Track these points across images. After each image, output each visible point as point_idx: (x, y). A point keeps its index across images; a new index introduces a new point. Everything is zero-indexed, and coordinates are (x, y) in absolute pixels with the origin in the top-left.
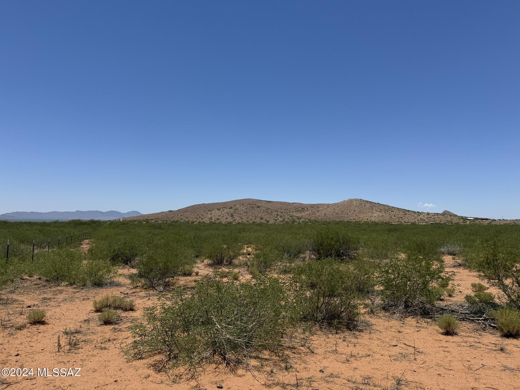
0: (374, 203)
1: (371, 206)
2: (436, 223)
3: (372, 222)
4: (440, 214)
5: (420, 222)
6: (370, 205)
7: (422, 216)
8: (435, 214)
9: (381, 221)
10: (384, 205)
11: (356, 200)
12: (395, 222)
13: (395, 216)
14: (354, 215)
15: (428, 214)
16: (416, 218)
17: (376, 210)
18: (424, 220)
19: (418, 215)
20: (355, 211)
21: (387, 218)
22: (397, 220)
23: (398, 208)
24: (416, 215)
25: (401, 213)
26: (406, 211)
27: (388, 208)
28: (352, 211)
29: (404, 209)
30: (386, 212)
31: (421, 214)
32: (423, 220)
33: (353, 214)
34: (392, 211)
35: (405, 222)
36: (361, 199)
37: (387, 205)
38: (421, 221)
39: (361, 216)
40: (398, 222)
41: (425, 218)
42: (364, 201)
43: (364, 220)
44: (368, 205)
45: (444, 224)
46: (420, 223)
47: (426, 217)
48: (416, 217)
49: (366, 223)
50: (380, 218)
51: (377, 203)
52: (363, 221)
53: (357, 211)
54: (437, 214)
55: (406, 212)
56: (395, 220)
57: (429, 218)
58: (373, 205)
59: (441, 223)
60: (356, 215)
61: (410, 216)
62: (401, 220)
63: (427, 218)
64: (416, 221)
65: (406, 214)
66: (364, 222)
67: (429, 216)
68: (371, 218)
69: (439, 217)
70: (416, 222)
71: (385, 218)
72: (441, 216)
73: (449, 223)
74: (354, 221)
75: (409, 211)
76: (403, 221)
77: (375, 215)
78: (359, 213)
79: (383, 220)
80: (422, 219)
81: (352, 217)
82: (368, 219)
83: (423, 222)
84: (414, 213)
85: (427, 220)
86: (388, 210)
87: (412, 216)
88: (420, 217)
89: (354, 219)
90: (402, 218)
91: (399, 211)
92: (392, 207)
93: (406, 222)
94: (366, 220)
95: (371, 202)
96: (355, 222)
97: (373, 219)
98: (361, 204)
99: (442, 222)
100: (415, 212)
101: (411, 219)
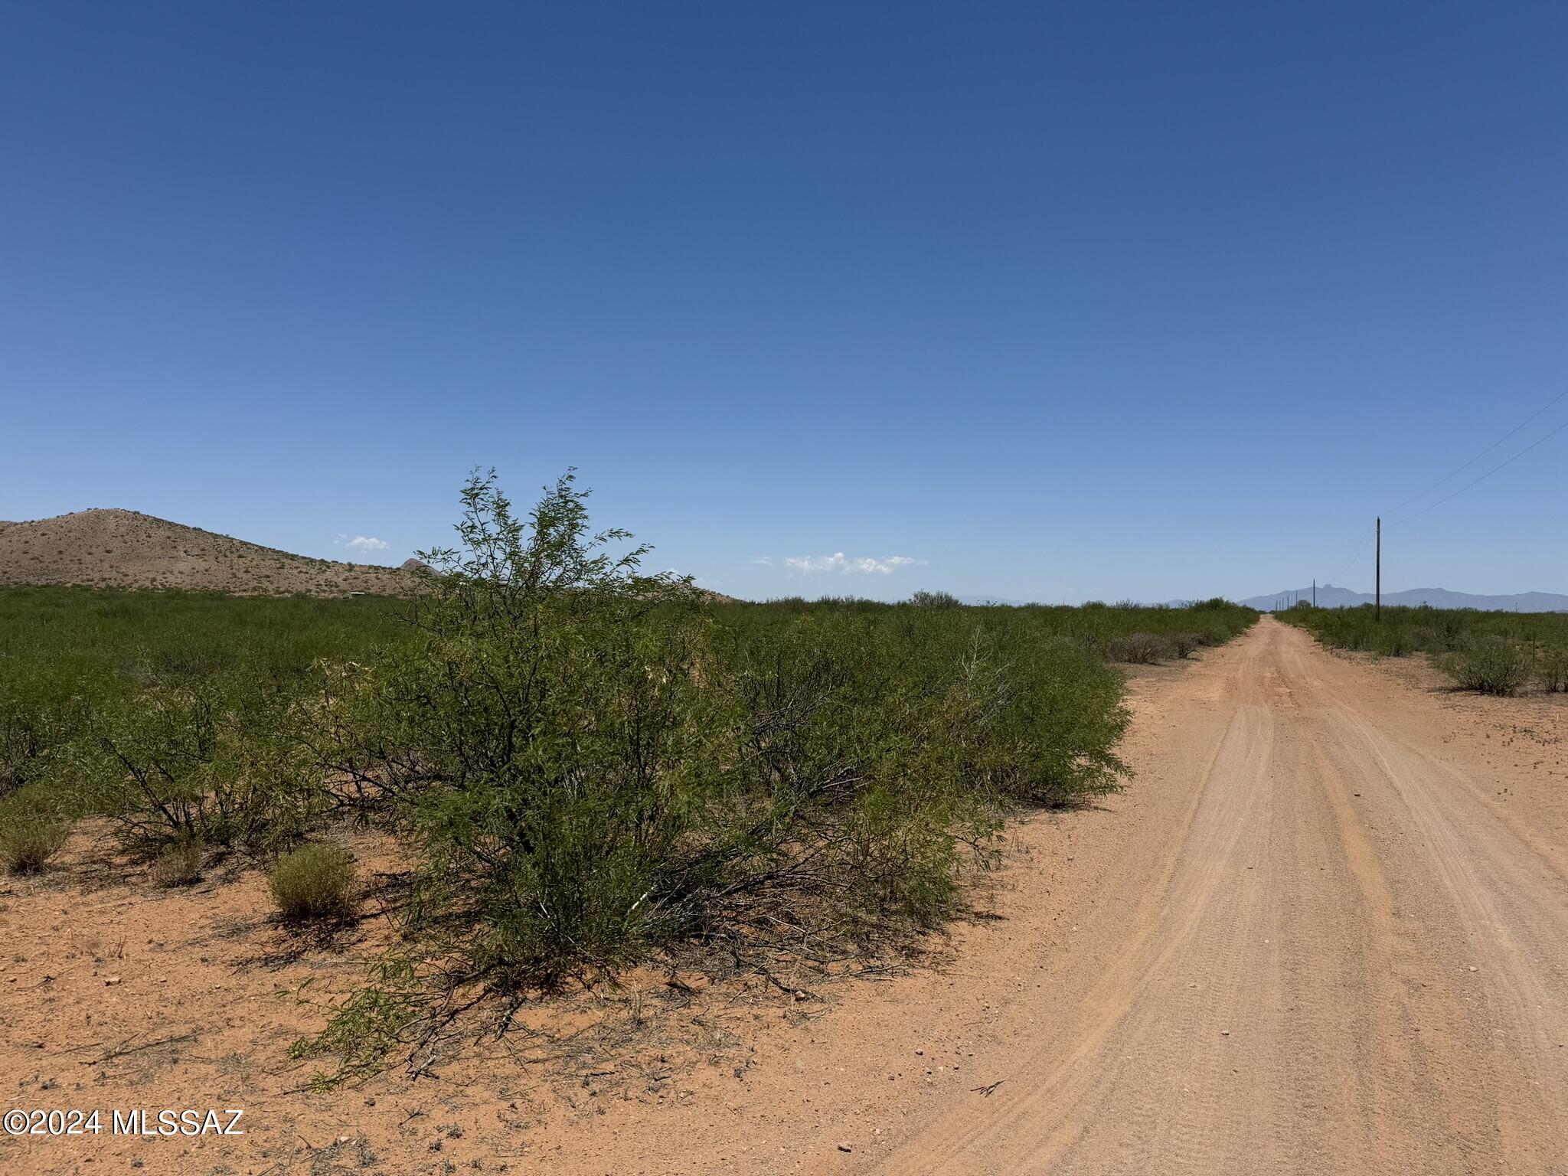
0: (183, 527)
1: (169, 538)
2: (369, 595)
3: (169, 590)
4: (384, 568)
5: (324, 591)
6: (168, 534)
7: (333, 573)
8: (370, 567)
9: (199, 588)
10: (216, 536)
11: (116, 514)
12: (244, 591)
13: (247, 572)
14: (106, 565)
15: (351, 567)
16: (311, 579)
17: (185, 552)
18: (337, 586)
19: (320, 569)
20: (108, 552)
21: (220, 577)
22: (254, 583)
23: (262, 548)
24: (313, 571)
25: (268, 563)
26: (286, 555)
27: (227, 545)
28: (99, 553)
29: (278, 552)
30: (221, 559)
31: (328, 567)
32: (332, 586)
33: (101, 561)
34: (240, 557)
35: (278, 592)
36: (135, 513)
37: (227, 537)
38: (326, 588)
39: (132, 568)
40: (254, 589)
41: (341, 579)
42: (146, 518)
43: (141, 583)
44: (160, 534)
45: (391, 596)
46: (323, 594)
47: (344, 577)
48: (313, 577)
49: (145, 594)
50: (199, 576)
51: (195, 529)
52: (136, 585)
53: (116, 553)
54: (377, 568)
55: (283, 558)
56: (247, 584)
57: (351, 581)
58: (176, 535)
59: (383, 594)
60: (111, 567)
61: (295, 572)
62: (265, 584)
63: (345, 580)
64: (313, 588)
65: (282, 567)
66: (139, 588)
67: (353, 573)
68: (168, 575)
69: (380, 576)
70: (310, 591)
71: (214, 579)
72: (387, 576)
73: (406, 595)
74: (103, 585)
75: (293, 557)
76: (270, 587)
77: (181, 566)
78: (125, 557)
79: (208, 584)
80: (331, 582)
81: (98, 572)
82: (154, 580)
83: (332, 592)
84: (307, 564)
85: (343, 586)
86: (228, 553)
87: (300, 572)
88: (324, 576)
89: (104, 580)
90: (268, 577)
91: (263, 555)
92: (241, 542)
93: (282, 589)
94: (148, 584)
95: (170, 523)
96: (103, 590)
97: (173, 580)
98: (133, 530)
99: (388, 592)
100: (312, 561)
101: (295, 582)
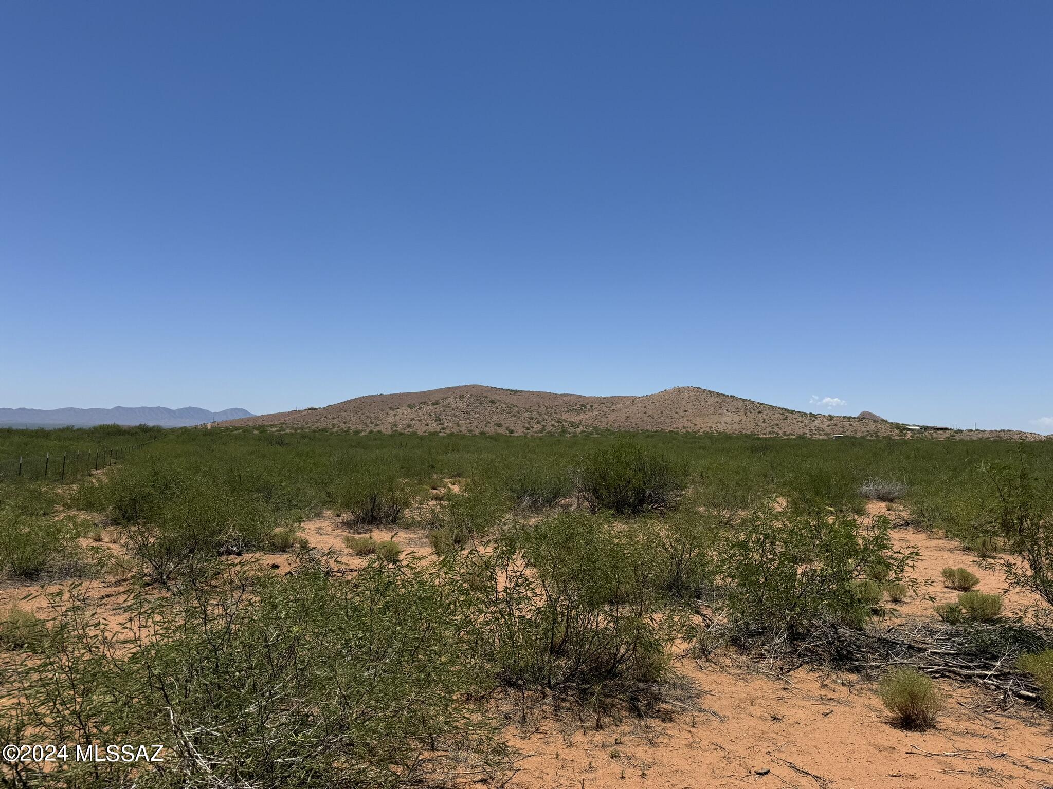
0: (725, 395)
1: (717, 402)
2: (846, 436)
3: (720, 433)
4: (854, 418)
5: (815, 434)
6: (717, 399)
7: (819, 422)
8: (844, 417)
9: (737, 432)
10: (744, 400)
11: (688, 389)
12: (764, 434)
13: (764, 422)
14: (685, 419)
15: (831, 418)
16: (806, 426)
17: (727, 410)
18: (823, 431)
19: (811, 419)
20: (686, 411)
21: (749, 426)
22: (769, 429)
23: (772, 407)
24: (806, 421)
25: (777, 416)
26: (788, 411)
27: (751, 405)
28: (681, 412)
29: (782, 409)
30: (748, 414)
31: (816, 418)
32: (819, 431)
33: (683, 417)
34: (760, 412)
35: (785, 435)
36: (698, 388)
37: (749, 400)
38: (816, 432)
39: (699, 421)
40: (770, 433)
41: (825, 426)
42: (704, 391)
43: (705, 429)
44: (712, 400)
45: (862, 437)
46: (814, 436)
47: (827, 424)
48: (807, 424)
49: (709, 436)
50: (736, 425)
51: (731, 396)
52: (702, 431)
53: (690, 411)
54: (849, 418)
55: (786, 413)
56: (765, 430)
57: (832, 427)
58: (722, 401)
59: (856, 435)
60: (688, 420)
61: (795, 421)
62: (776, 429)
63: (828, 426)
64: (808, 432)
65: (786, 418)
66: (704, 432)
67: (833, 422)
68: (719, 424)
69: (852, 423)
70: (806, 434)
71: (744, 426)
72: (857, 423)
73: (871, 437)
74: (684, 430)
75: (792, 412)
76: (780, 432)
77: (725, 419)
78: (697, 414)
79: (742, 430)
80: (819, 428)
81: (681, 424)
82: (711, 428)
83: (820, 435)
84: (802, 416)
85: (828, 430)
86: (752, 410)
87: (798, 422)
88: (814, 424)
89: (684, 428)
90: (778, 425)
91: (773, 411)
92: (759, 403)
93: (788, 433)
94: (708, 430)
95: (717, 393)
96: (685, 434)
97: (721, 427)
98: (698, 398)
99: (859, 434)
100: (805, 414)
101: (796, 429)
